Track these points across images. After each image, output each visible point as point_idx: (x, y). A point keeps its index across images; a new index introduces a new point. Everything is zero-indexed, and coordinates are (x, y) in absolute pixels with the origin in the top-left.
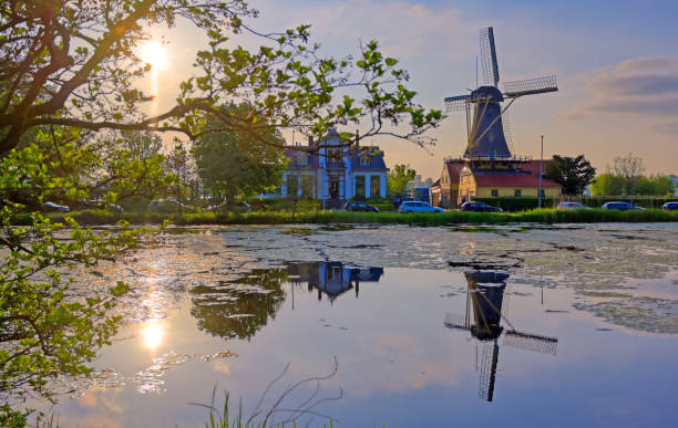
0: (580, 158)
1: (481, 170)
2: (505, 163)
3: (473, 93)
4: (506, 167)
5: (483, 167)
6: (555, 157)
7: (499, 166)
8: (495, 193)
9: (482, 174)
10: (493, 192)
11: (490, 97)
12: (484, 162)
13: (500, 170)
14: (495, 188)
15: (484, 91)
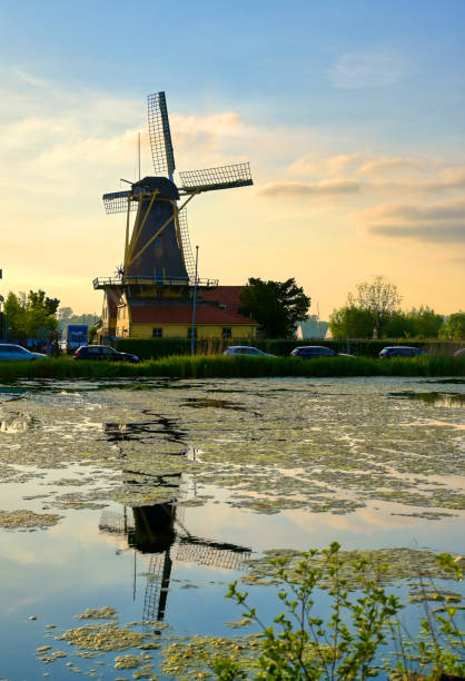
0: (290, 282)
1: (140, 299)
2: (176, 288)
3: (134, 186)
4: (178, 295)
5: (143, 295)
6: (252, 280)
7: (168, 294)
8: (158, 332)
9: (143, 304)
10: (155, 331)
11: (157, 192)
12: (145, 287)
13: (170, 299)
14: (158, 326)
15: (149, 183)
